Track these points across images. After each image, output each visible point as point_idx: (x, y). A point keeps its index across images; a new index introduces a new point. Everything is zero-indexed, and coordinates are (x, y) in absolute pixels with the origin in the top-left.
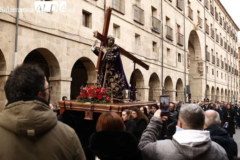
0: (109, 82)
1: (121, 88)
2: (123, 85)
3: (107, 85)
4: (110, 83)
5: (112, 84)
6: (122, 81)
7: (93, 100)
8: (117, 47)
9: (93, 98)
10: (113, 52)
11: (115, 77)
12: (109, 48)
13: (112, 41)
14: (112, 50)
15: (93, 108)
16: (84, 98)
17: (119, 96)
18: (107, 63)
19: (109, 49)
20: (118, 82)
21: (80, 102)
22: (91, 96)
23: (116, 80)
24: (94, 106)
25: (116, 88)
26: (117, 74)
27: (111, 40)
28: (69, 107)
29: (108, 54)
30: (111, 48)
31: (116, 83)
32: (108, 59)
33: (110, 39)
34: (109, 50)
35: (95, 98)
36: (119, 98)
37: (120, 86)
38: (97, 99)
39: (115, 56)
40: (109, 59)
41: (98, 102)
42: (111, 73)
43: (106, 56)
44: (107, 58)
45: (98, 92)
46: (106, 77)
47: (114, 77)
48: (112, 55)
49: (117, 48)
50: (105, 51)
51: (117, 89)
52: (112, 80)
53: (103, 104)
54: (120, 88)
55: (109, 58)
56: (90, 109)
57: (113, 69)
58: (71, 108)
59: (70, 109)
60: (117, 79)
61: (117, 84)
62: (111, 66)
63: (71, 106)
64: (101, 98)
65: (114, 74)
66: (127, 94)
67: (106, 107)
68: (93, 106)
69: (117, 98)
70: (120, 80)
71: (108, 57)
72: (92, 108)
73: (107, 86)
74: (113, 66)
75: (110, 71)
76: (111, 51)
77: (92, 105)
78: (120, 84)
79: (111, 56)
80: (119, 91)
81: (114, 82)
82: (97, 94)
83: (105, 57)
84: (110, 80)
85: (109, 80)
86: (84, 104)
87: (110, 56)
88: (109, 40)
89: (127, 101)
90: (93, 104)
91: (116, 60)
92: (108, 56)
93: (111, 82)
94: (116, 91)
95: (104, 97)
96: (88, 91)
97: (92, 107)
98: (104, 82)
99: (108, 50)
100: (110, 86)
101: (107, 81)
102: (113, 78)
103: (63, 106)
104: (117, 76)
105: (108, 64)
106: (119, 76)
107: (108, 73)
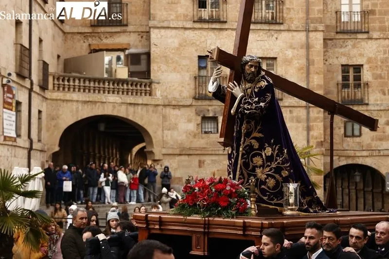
0: (251, 167)
1: (280, 179)
2: (285, 173)
3: (248, 174)
4: (254, 170)
5: (258, 171)
6: (283, 163)
7: (207, 208)
8: (268, 81)
9: (208, 204)
10: (257, 95)
11: (265, 154)
12: (248, 85)
13: (253, 69)
14: (256, 90)
15: (208, 228)
16: (189, 206)
17: (277, 200)
18: (245, 122)
19: (250, 88)
20: (274, 165)
21: (180, 214)
22: (204, 199)
23: (267, 161)
24: (210, 223)
25: (267, 180)
26: (270, 145)
27: (251, 66)
28: (157, 227)
29: (245, 99)
30: (253, 85)
31: (268, 169)
32: (246, 112)
33: (249, 64)
34: (249, 91)
35: (213, 204)
36: (276, 205)
37: (277, 176)
38: (217, 206)
39: (262, 104)
40: (248, 112)
41: (219, 215)
42: (256, 145)
43: (242, 105)
44: (244, 109)
45: (219, 192)
46: (243, 155)
47: (263, 154)
48: (254, 102)
49: (266, 84)
50: (238, 92)
51: (271, 182)
52: (258, 161)
53: (228, 217)
54: (277, 181)
55: (248, 109)
56: (202, 230)
57: (261, 135)
58: (160, 229)
59: (158, 232)
60: (270, 159)
61: (271, 170)
62: (256, 128)
63: (160, 225)
64: (225, 204)
65: (262, 148)
66: (291, 193)
67: (234, 226)
68: (207, 222)
69: (271, 204)
70: (276, 160)
71: (246, 106)
72: (204, 228)
73: (246, 175)
74: (259, 128)
75: (253, 141)
76: (254, 91)
77: (205, 220)
78: (278, 170)
79: (252, 104)
80: (274, 188)
81: (263, 166)
82: (217, 196)
83: (239, 107)
84: (255, 162)
85: (252, 162)
86: (188, 218)
87: (249, 104)
88: (247, 67)
89: (292, 210)
90: (207, 219)
91: (265, 112)
92: (245, 103)
93: (257, 167)
94: (268, 187)
95: (232, 201)
96: (197, 188)
97: (205, 224)
98: (239, 166)
99: (247, 90)
100: (255, 176)
101: (246, 165)
102: (262, 156)
103: (145, 226)
104: (268, 151)
105: (248, 123)
106: (273, 150)
107: (248, 145)
